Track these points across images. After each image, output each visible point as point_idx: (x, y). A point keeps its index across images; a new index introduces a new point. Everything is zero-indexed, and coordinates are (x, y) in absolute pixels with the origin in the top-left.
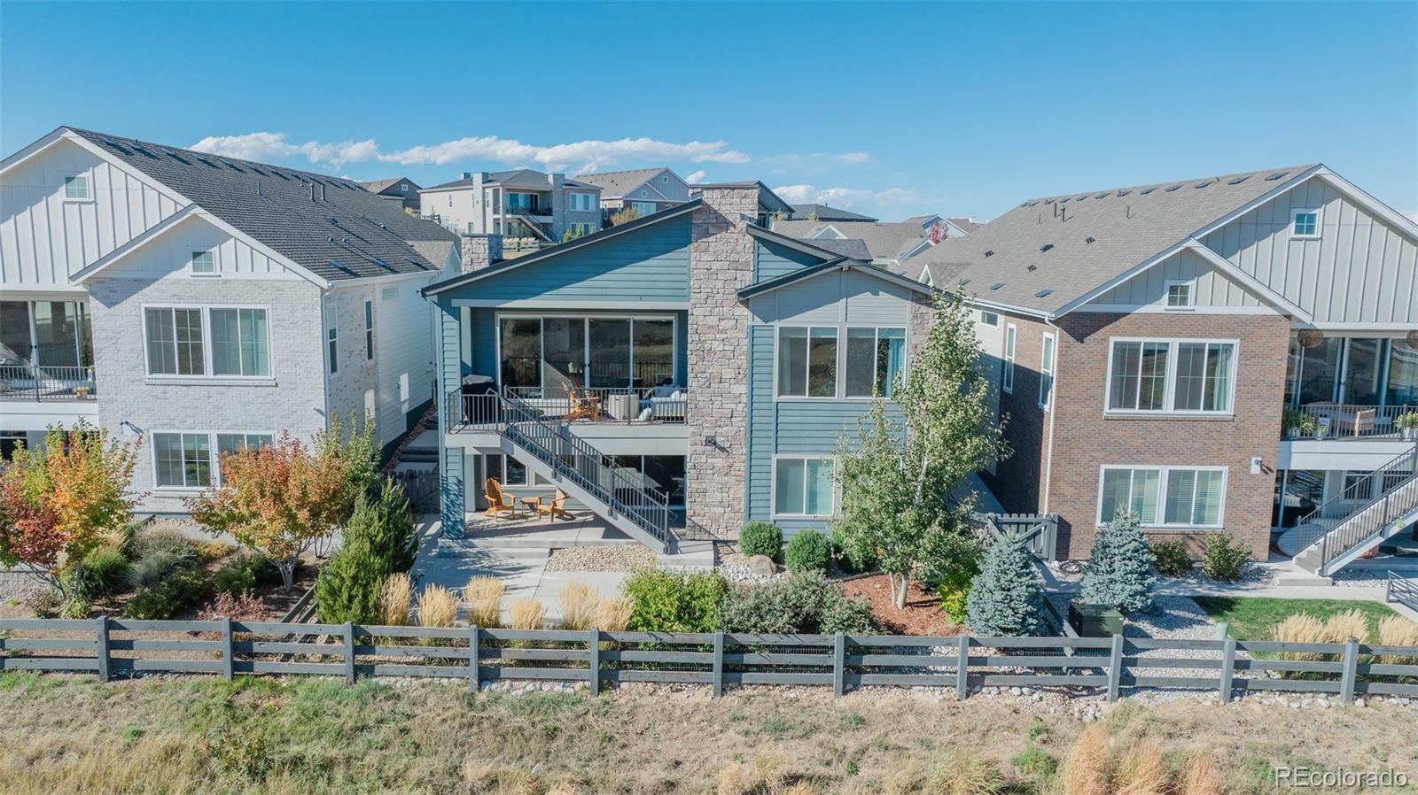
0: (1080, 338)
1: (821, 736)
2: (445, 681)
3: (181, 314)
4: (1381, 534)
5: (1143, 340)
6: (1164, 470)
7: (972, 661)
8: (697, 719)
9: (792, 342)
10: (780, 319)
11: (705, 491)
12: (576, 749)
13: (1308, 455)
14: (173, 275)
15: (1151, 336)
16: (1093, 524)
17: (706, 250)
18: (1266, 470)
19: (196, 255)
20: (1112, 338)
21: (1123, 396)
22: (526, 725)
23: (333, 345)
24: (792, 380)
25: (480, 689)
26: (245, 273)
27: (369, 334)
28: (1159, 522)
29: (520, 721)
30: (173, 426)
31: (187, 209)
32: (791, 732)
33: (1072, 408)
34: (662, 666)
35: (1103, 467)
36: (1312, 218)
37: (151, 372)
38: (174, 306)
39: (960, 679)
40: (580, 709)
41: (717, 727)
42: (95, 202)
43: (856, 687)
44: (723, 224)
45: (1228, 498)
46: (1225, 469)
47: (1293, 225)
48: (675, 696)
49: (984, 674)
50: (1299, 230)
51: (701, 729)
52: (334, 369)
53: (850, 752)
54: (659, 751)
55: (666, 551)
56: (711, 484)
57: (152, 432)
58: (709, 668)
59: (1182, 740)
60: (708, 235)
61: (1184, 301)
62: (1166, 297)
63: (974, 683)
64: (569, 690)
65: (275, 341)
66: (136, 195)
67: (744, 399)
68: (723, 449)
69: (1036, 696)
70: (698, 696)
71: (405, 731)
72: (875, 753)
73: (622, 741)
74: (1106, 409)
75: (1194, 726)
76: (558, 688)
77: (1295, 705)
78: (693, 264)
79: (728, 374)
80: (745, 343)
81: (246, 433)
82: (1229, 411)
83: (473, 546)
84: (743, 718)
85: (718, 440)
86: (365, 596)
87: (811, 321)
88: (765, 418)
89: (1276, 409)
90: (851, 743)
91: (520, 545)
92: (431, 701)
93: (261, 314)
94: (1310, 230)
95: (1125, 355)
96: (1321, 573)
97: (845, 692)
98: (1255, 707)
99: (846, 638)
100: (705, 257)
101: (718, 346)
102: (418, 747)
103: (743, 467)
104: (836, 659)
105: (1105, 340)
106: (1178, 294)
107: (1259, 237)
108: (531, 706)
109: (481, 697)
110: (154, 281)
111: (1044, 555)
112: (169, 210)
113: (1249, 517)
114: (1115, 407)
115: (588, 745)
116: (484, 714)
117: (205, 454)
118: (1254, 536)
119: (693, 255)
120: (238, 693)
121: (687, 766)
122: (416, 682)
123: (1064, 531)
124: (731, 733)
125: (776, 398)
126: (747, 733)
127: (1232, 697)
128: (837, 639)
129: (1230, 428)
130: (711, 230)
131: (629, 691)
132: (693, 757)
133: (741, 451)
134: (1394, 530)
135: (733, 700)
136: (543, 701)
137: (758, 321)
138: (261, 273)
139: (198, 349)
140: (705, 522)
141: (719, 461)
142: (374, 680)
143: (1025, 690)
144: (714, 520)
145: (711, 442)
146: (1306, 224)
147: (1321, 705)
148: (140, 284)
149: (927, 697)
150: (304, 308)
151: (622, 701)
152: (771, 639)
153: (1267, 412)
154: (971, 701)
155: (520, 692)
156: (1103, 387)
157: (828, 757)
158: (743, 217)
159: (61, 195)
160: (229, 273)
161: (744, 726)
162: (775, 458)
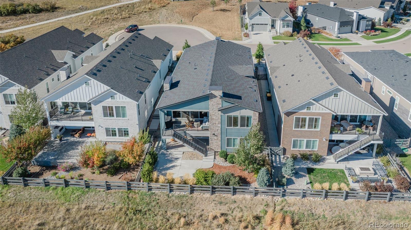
0: (288, 116)
1: (228, 205)
2: (164, 191)
3: (109, 107)
4: (347, 154)
5: (301, 117)
6: (305, 140)
7: (255, 191)
8: (207, 201)
9: (229, 118)
10: (227, 114)
11: (213, 143)
12: (186, 207)
13: (335, 137)
14: (107, 100)
15: (303, 116)
16: (291, 149)
17: (212, 101)
18: (326, 140)
19: (111, 97)
20: (294, 116)
21: (297, 126)
22: (178, 202)
23: (139, 111)
24: (229, 125)
25: (170, 193)
26: (121, 100)
27: (145, 100)
28: (304, 148)
29: (177, 201)
30: (109, 126)
31: (110, 89)
32: (223, 204)
33: (286, 129)
34: (202, 190)
35: (293, 139)
36: (337, 94)
37: (104, 117)
38: (108, 105)
39: (254, 193)
40: (187, 198)
41: (210, 203)
42: (91, 86)
43: (235, 194)
44: (215, 97)
45: (319, 145)
46: (318, 140)
47: (333, 95)
48: (204, 195)
49: (258, 193)
50: (335, 96)
51: (208, 203)
52: (139, 114)
53: (232, 208)
54: (200, 207)
55: (205, 156)
56: (214, 142)
57: (105, 127)
58: (210, 191)
59: (291, 208)
60: (212, 98)
61: (310, 110)
62: (306, 109)
63: (256, 194)
64: (185, 194)
65: (128, 112)
66: (99, 86)
67: (220, 127)
68: (216, 136)
69: (267, 197)
70: (208, 195)
71: (158, 203)
72: (237, 209)
73: (194, 205)
74: (294, 129)
75: (294, 204)
76: (183, 193)
77: (314, 200)
78: (209, 104)
79: (217, 123)
80: (220, 118)
81: (123, 128)
82: (319, 129)
83: (168, 152)
84: (215, 200)
85: (215, 134)
86: (150, 177)
87: (233, 114)
88: (224, 131)
89: (329, 129)
90: (233, 206)
91: (177, 151)
92: (162, 196)
93: (125, 107)
94: (337, 96)
95: (298, 120)
96: (335, 161)
97: (233, 195)
98: (306, 200)
99: (233, 187)
100: (212, 102)
101: (215, 118)
102: (160, 206)
103: (220, 139)
104: (232, 190)
105: (294, 117)
106: (308, 108)
107: (326, 98)
108: (179, 197)
109: (170, 195)
110: (103, 101)
111: (280, 154)
112: (106, 89)
113: (323, 148)
114: (296, 128)
115: (188, 205)
116: (171, 199)
117: (115, 131)
118: (323, 152)
119: (209, 102)
120: (129, 194)
121: (204, 211)
122: (159, 192)
123: (285, 150)
124: (213, 204)
125: (226, 127)
126: (215, 204)
127: (303, 198)
128: (232, 187)
129: (319, 132)
130: (213, 98)
131: (195, 194)
132: (206, 209)
133: (220, 136)
134: (350, 154)
135: (213, 196)
136: (181, 196)
137: (223, 114)
138: (124, 100)
139: (113, 114)
140: (213, 148)
141: (215, 138)
142: (152, 191)
143: (266, 195)
144: (215, 148)
145: (214, 134)
146: (336, 95)
147: (318, 200)
148: (101, 102)
149: (248, 196)
150: (133, 106)
151: (194, 196)
152: (220, 187)
153: (327, 130)
154: (255, 198)
155: (177, 194)
156: (293, 125)
157: (229, 209)
158: (219, 95)
159: (84, 85)
160: (118, 100)
161: (215, 202)
162: (226, 138)
